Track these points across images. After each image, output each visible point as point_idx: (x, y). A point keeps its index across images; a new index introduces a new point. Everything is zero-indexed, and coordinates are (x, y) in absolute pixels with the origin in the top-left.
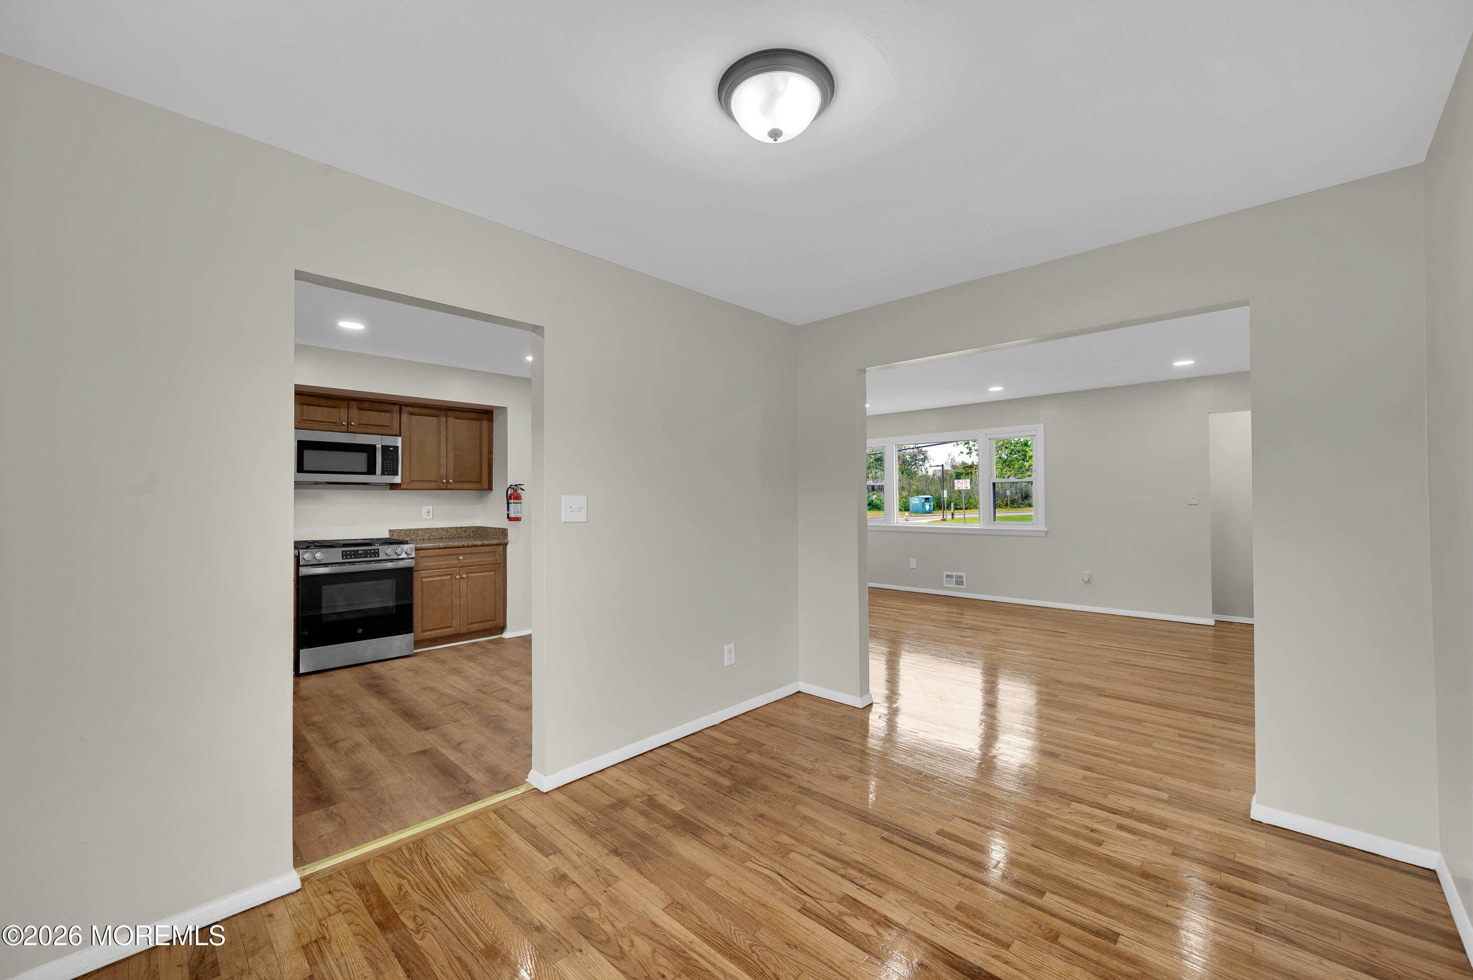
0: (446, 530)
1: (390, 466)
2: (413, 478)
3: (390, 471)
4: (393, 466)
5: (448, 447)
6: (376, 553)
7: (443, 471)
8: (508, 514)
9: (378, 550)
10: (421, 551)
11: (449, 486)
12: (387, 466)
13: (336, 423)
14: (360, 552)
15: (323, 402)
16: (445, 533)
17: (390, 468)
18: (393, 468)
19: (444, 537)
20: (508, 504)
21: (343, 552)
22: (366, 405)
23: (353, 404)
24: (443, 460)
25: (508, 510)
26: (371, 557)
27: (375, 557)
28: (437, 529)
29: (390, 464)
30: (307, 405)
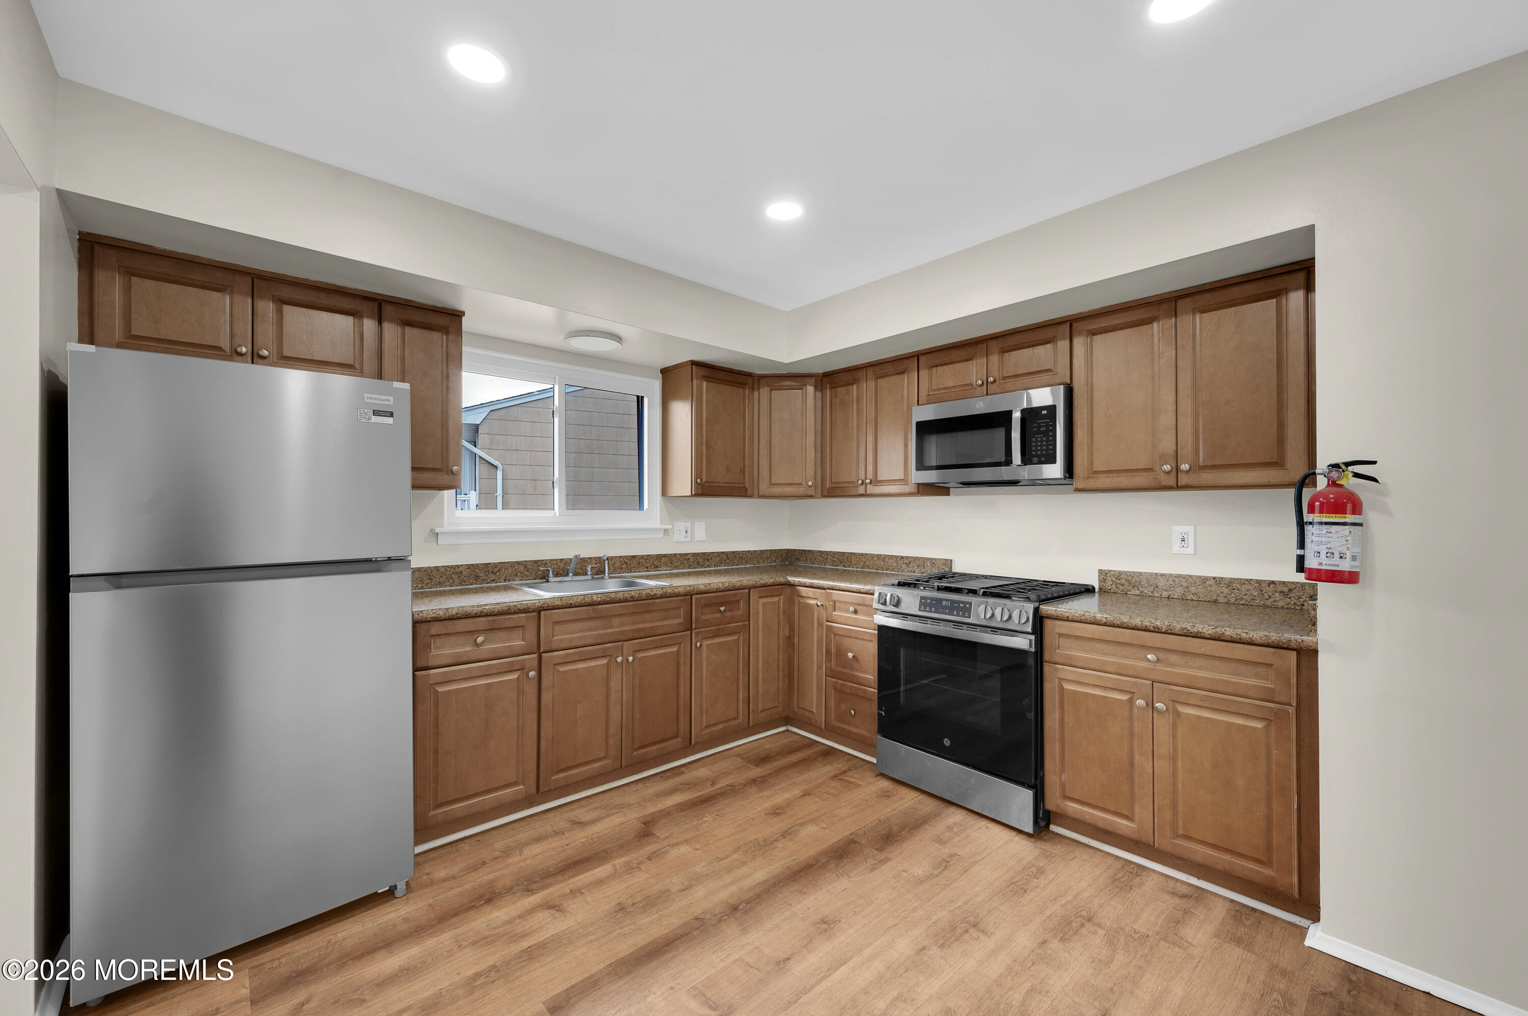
0: (1230, 583)
1: (1042, 446)
2: (1098, 466)
3: (1042, 455)
4: (1047, 445)
5: (1180, 386)
6: (966, 609)
7: (1167, 445)
8: (1301, 560)
9: (970, 604)
10: (1057, 622)
11: (1183, 480)
12: (1036, 446)
13: (971, 384)
14: (944, 603)
15: (955, 354)
16: (1226, 591)
17: (1042, 450)
18: (1048, 449)
19: (1221, 600)
20: (1301, 525)
21: (922, 598)
22: (1011, 341)
23: (993, 344)
24: (1167, 420)
25: (1302, 544)
26: (958, 615)
27: (963, 616)
28: (1204, 580)
29: (1042, 441)
30: (937, 366)
